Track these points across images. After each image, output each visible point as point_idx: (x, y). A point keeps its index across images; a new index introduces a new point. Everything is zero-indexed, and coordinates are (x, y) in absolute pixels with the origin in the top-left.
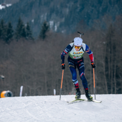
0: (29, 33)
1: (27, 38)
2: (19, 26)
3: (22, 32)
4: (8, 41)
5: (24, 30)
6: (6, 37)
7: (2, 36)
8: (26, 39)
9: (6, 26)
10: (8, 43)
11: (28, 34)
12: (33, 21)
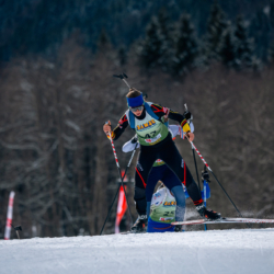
0: (242, 47)
1: (238, 62)
2: (214, 29)
3: (221, 45)
4: (181, 73)
5: (228, 38)
6: (176, 60)
7: (160, 61)
8: (235, 65)
9: (172, 29)
10: (181, 79)
11: (240, 51)
12: (267, 10)
